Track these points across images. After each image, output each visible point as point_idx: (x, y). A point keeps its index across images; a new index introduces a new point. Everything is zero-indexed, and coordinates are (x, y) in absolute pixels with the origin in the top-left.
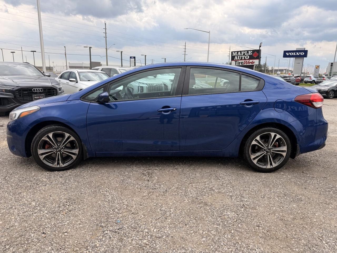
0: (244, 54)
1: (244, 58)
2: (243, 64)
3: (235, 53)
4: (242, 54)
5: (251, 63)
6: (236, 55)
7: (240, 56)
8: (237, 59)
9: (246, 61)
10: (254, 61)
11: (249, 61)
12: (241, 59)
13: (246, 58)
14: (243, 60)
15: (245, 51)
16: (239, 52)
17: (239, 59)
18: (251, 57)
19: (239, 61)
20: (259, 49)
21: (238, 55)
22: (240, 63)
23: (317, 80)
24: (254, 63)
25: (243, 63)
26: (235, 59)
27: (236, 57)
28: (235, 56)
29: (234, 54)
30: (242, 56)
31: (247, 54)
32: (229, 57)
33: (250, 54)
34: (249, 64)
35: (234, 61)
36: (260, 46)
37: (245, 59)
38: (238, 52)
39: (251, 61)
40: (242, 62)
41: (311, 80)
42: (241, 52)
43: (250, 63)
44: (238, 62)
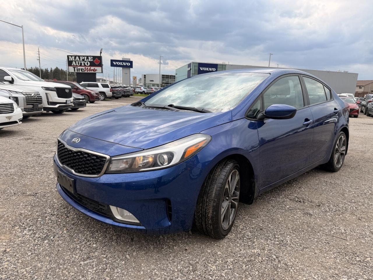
0: (83, 60)
1: (84, 64)
2: (83, 71)
3: (72, 57)
4: (81, 60)
5: (93, 70)
6: (74, 60)
7: (79, 62)
8: (75, 65)
9: (87, 67)
10: (96, 68)
11: (90, 68)
12: (81, 65)
13: (86, 64)
14: (83, 66)
15: (84, 56)
16: (77, 57)
17: (77, 65)
18: (92, 64)
19: (79, 67)
20: (99, 55)
21: (76, 60)
22: (80, 70)
23: (147, 90)
24: (96, 70)
25: (83, 69)
26: (73, 65)
27: (74, 62)
28: (72, 61)
29: (71, 59)
30: (81, 62)
31: (87, 60)
32: (39, 61)
33: (91, 60)
34: (90, 72)
35: (72, 67)
36: (101, 53)
37: (85, 66)
38: (75, 56)
39: (92, 68)
40: (81, 69)
41: (142, 91)
42: (79, 57)
43: (91, 70)
44: (77, 69)
